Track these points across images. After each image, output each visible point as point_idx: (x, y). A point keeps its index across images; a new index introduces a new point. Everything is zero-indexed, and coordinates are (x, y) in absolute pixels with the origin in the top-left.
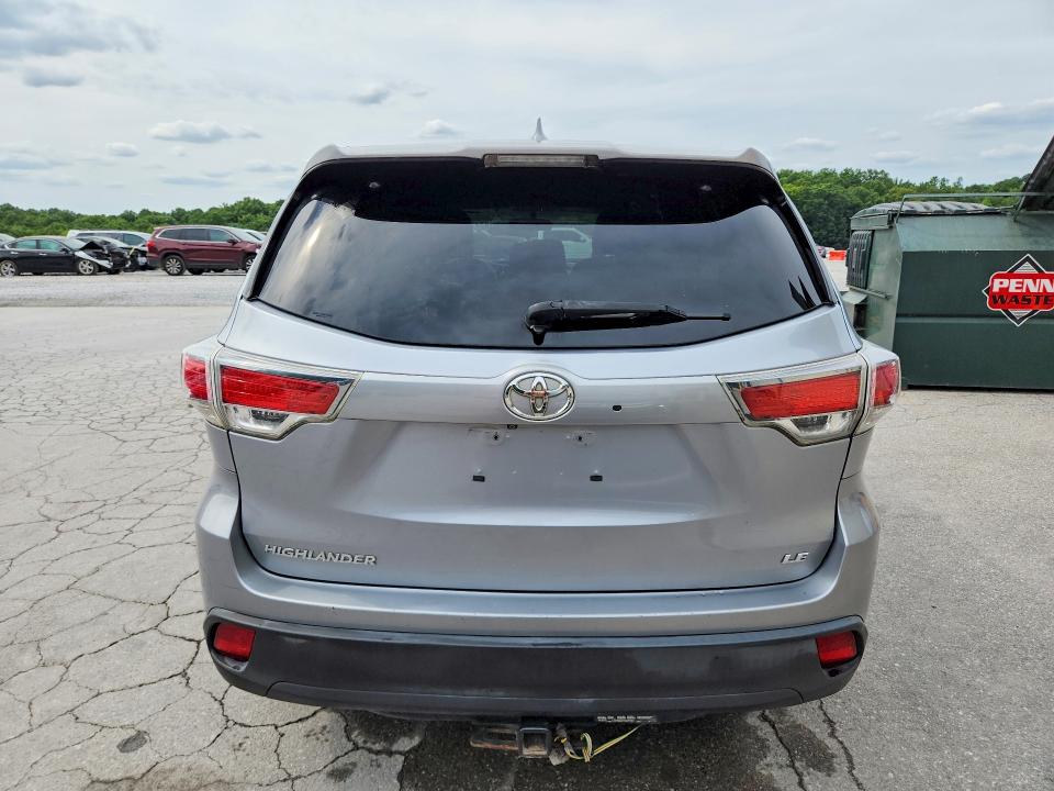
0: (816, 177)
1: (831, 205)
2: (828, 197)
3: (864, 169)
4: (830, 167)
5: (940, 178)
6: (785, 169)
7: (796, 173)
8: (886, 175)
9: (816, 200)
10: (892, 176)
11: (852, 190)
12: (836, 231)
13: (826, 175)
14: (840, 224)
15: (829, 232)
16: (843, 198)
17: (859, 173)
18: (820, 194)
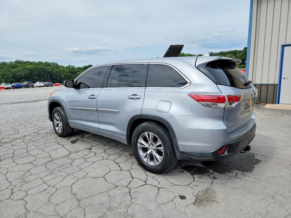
0: (37, 63)
1: (44, 71)
2: (43, 69)
3: (51, 62)
4: (41, 61)
5: (71, 65)
6: (27, 61)
7: (31, 62)
8: (57, 64)
9: (40, 70)
10: (59, 64)
11: (49, 68)
12: (47, 79)
13: (40, 63)
14: (48, 77)
15: (45, 79)
16: (48, 70)
17: (50, 63)
18: (40, 68)
